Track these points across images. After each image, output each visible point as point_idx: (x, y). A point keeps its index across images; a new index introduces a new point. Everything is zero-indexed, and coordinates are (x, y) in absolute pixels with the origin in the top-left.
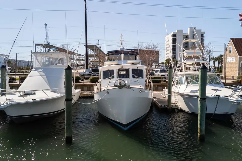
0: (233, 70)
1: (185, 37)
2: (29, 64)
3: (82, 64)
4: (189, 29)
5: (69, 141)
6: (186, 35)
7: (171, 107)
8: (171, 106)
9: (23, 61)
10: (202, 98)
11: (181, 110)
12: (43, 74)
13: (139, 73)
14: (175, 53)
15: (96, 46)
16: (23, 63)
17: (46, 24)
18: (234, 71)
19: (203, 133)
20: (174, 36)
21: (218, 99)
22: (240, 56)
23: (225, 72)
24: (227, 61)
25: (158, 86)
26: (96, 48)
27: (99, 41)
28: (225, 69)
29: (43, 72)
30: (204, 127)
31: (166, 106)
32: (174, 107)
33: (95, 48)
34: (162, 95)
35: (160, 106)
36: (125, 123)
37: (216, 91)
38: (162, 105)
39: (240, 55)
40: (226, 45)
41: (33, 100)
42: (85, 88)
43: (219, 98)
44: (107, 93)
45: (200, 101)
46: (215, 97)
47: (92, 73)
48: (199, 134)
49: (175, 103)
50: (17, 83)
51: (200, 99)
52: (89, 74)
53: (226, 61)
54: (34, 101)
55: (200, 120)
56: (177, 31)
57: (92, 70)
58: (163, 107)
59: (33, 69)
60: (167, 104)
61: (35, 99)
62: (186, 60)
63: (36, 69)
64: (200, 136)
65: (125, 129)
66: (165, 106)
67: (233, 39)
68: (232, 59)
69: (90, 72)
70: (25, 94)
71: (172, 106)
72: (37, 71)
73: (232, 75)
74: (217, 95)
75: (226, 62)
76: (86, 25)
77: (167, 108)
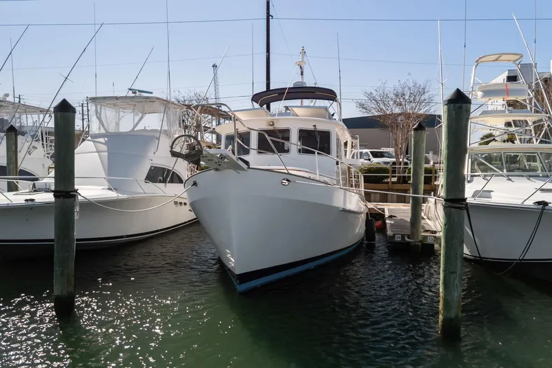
7: (420, 241)
8: (420, 238)
10: (451, 197)
12: (104, 148)
13: (318, 140)
17: (214, 66)
21: (542, 214)
29: (106, 143)
31: (406, 239)
32: (430, 241)
35: (391, 237)
38: (394, 235)
43: (543, 209)
44: (194, 185)
45: (445, 207)
48: (441, 317)
51: (445, 200)
55: (444, 270)
58: (398, 238)
59: (89, 138)
60: (408, 232)
63: (95, 137)
65: (241, 288)
66: (403, 236)
70: (35, 191)
71: (425, 237)
72: (94, 142)
74: (539, 203)
76: (268, 50)
77: (409, 243)
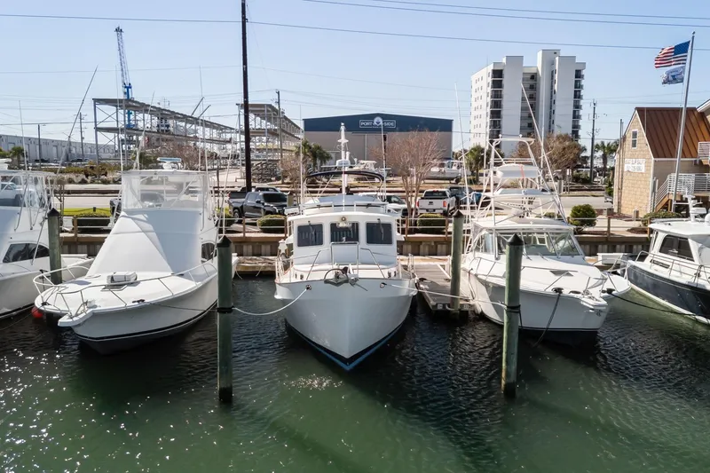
0: (638, 193)
1: (529, 76)
2: (70, 150)
3: (230, 152)
4: (540, 54)
5: (226, 397)
6: (533, 71)
7: (460, 310)
8: (459, 307)
9: (53, 141)
10: (511, 305)
11: (482, 317)
12: (149, 227)
13: (382, 232)
14: (499, 125)
15: (270, 106)
16: (55, 149)
17: (119, 30)
18: (642, 198)
19: (513, 378)
20: (498, 74)
21: (558, 299)
22: (657, 159)
23: (620, 198)
24: (625, 170)
25: (437, 242)
26: (270, 112)
27: (278, 93)
28: (620, 189)
29: (148, 221)
30: (514, 367)
31: (447, 307)
32: (466, 308)
33: (268, 111)
34: (445, 272)
35: (433, 306)
36: (347, 355)
37: (558, 277)
38: (437, 304)
39: (656, 155)
40: (625, 126)
41: (138, 301)
42: (247, 249)
43: (559, 296)
44: (308, 288)
45: (507, 312)
46: (553, 293)
47: (263, 204)
48: (503, 382)
49: (471, 298)
50: (66, 232)
51: (508, 307)
52: (255, 207)
53: (623, 168)
54: (142, 304)
55: (507, 353)
56: (504, 60)
57: (265, 195)
58: (440, 307)
59: (122, 213)
60: (449, 300)
61: (143, 301)
62: (501, 190)
63: (130, 213)
64: (505, 385)
65: (348, 368)
66: (444, 305)
67: (640, 111)
68: (636, 165)
69: (258, 202)
70: (115, 284)
71: (462, 305)
72: (132, 218)
73: (636, 209)
74: (557, 290)
75: (623, 171)
76: (245, 62)
77: (449, 311)
